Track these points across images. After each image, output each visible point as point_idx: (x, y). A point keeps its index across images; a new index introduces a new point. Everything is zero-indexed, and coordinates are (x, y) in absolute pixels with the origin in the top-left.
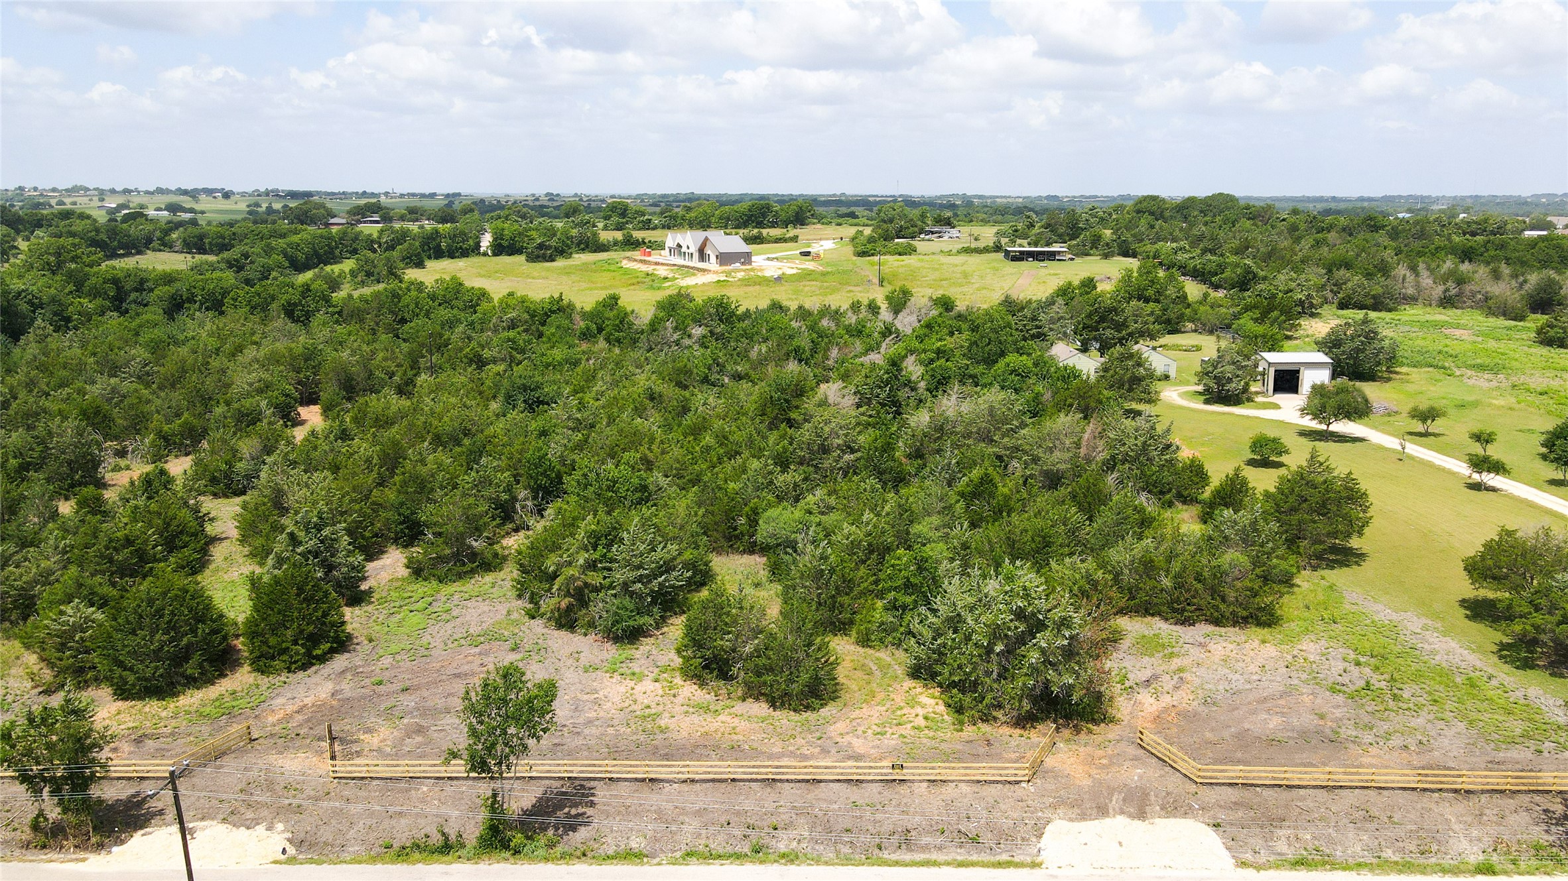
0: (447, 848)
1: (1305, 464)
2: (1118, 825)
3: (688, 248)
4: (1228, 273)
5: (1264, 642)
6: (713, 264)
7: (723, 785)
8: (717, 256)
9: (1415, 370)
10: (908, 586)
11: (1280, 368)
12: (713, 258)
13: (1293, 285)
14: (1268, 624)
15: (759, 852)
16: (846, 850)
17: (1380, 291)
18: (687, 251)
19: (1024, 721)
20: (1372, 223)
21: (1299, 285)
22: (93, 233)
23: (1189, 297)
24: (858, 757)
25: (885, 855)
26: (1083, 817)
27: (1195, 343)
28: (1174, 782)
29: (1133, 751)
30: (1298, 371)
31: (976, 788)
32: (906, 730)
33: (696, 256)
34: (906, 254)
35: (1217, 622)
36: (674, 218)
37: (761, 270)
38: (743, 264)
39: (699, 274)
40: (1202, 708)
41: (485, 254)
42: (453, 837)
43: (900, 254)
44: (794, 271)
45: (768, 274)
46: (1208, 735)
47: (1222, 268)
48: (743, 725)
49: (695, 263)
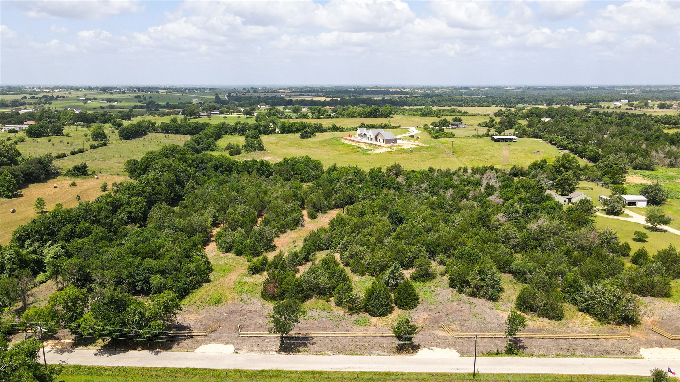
0: (498, 354)
1: (668, 248)
2: (657, 349)
3: (370, 136)
4: (587, 153)
5: (669, 302)
6: (381, 143)
7: (553, 339)
8: (384, 140)
9: (673, 200)
10: (571, 286)
11: (629, 201)
12: (382, 141)
13: (618, 161)
14: (669, 297)
15: (573, 355)
16: (594, 355)
17: (648, 163)
18: (370, 137)
19: (619, 324)
20: (628, 121)
21: (620, 161)
22: (134, 128)
23: (581, 166)
24: (582, 333)
25: (604, 355)
26: (648, 348)
27: (590, 186)
28: (665, 339)
29: (650, 331)
30: (636, 203)
31: (617, 340)
32: (589, 325)
33: (374, 139)
34: (452, 138)
35: (654, 296)
36: (340, 114)
37: (402, 146)
38: (394, 143)
39: (380, 148)
40: (662, 321)
41: (278, 133)
42: (500, 351)
43: (450, 138)
44: (415, 146)
45: (405, 147)
46: (668, 328)
47: (584, 150)
48: (545, 324)
49: (374, 142)
